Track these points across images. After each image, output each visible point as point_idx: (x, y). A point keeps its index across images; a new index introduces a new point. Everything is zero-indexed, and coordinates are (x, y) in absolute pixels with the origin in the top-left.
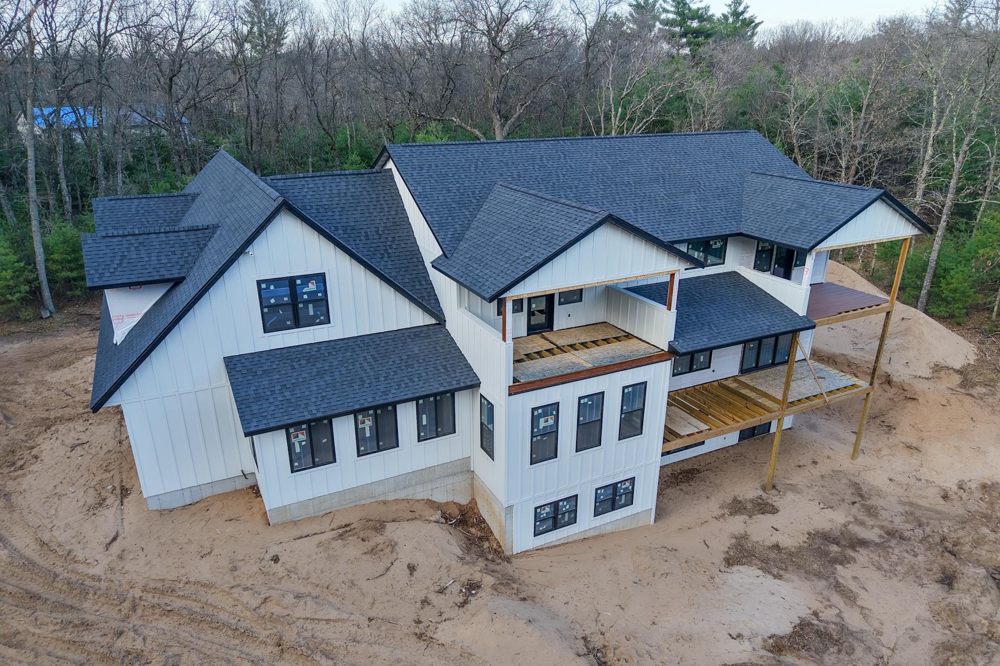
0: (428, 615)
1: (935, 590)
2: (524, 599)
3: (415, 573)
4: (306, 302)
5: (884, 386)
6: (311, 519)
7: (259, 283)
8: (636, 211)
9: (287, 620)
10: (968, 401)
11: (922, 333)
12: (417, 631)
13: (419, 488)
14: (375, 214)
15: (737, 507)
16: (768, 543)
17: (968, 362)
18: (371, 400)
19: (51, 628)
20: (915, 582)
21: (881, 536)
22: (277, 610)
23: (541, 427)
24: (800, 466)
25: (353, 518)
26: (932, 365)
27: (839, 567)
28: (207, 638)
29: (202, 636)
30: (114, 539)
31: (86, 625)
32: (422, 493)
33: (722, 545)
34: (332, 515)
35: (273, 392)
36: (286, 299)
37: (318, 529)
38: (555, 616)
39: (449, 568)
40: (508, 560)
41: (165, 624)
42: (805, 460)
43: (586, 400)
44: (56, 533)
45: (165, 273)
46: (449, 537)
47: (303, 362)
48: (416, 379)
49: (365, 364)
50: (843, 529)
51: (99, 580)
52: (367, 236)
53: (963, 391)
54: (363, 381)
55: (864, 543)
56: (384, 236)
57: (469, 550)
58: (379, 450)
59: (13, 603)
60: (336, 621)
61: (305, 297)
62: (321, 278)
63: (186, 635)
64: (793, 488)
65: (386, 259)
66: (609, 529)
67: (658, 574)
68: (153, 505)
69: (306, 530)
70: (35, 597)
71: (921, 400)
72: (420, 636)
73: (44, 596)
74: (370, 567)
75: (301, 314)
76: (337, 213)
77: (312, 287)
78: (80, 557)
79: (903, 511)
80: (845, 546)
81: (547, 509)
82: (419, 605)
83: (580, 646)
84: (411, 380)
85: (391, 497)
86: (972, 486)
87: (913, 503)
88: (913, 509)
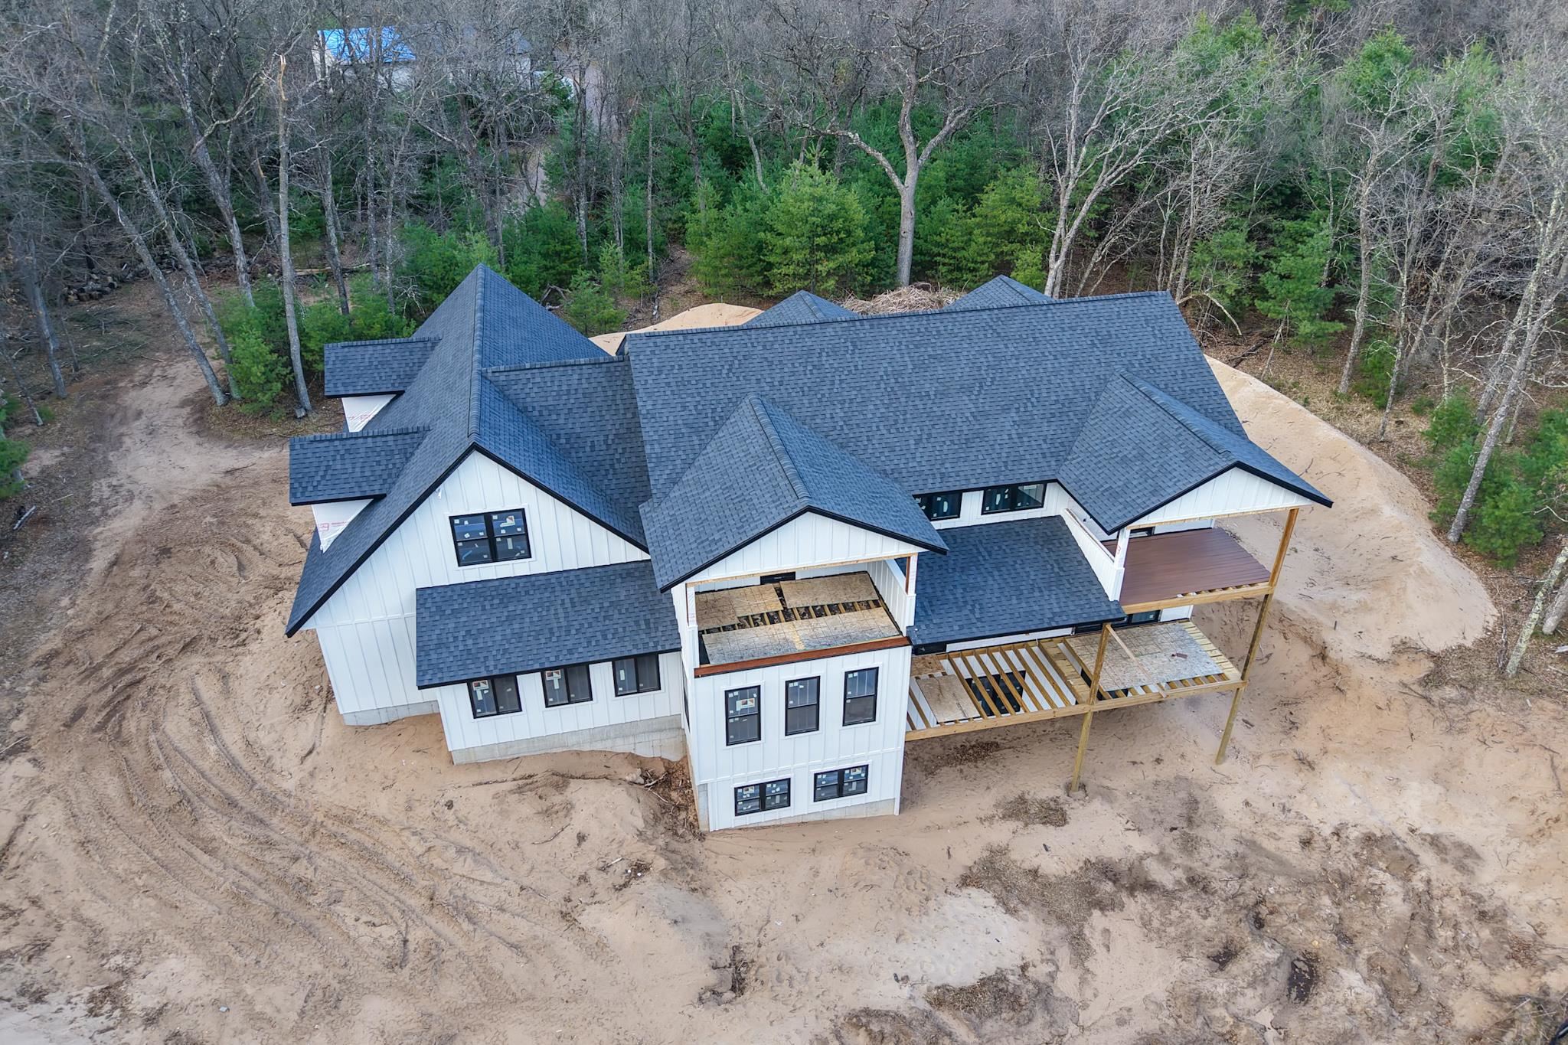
0: (581, 894)
1: (1198, 965)
2: (694, 890)
3: (584, 844)
4: (504, 537)
5: (1315, 660)
6: (496, 763)
7: (452, 519)
8: (918, 441)
9: (444, 874)
10: (1420, 706)
11: (1404, 589)
12: (564, 910)
13: (619, 742)
14: (607, 417)
15: (1018, 810)
16: (1027, 866)
17: (1461, 642)
18: (552, 659)
19: (241, 841)
20: (1179, 951)
21: (1178, 882)
22: (438, 862)
23: (738, 709)
24: (1134, 763)
25: (539, 769)
26: (1397, 641)
27: (1096, 913)
28: (371, 878)
29: (368, 874)
30: (310, 752)
31: (270, 844)
32: (623, 746)
33: (968, 855)
34: (518, 761)
35: (455, 638)
36: (481, 534)
37: (499, 776)
38: (716, 916)
39: (621, 843)
40: (702, 837)
41: (337, 855)
42: (1145, 754)
43: (796, 684)
44: (261, 734)
45: (367, 488)
46: (634, 805)
47: (496, 601)
48: (610, 636)
49: (560, 611)
50: (1136, 863)
51: (290, 796)
52: (592, 446)
53: (1420, 690)
54: (552, 633)
55: (1149, 886)
56: (614, 447)
57: (656, 819)
58: (570, 702)
59: (215, 806)
60: (489, 884)
61: (503, 532)
62: (520, 513)
63: (353, 870)
64: (1107, 795)
65: (610, 477)
66: (836, 815)
67: (862, 884)
68: (350, 721)
69: (487, 776)
70: (233, 803)
71: (1350, 694)
72: (564, 915)
73: (241, 804)
74: (539, 829)
75: (499, 548)
76: (563, 416)
77: (510, 522)
78: (277, 768)
79: (1233, 852)
80: (1123, 886)
81: (751, 790)
82: (575, 881)
83: (725, 958)
84: (605, 637)
85: (587, 748)
86: (1354, 834)
87: (1254, 843)
88: (1248, 852)
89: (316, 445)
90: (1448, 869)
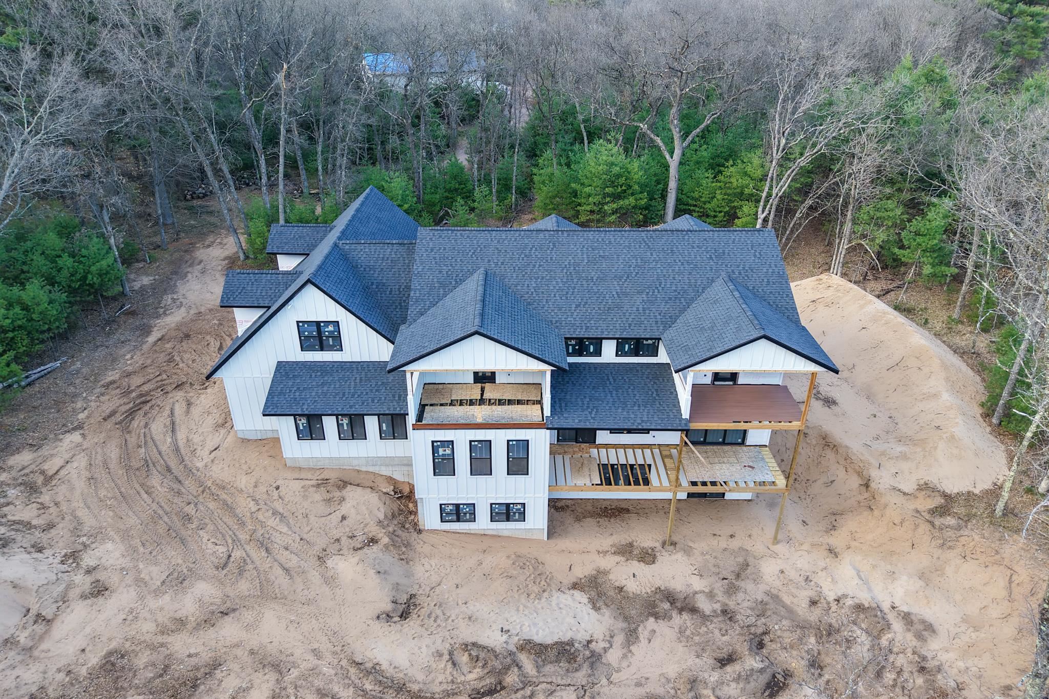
0: (333, 548)
1: (706, 663)
2: (402, 559)
3: (344, 521)
4: (327, 337)
5: (862, 488)
6: (310, 469)
7: (298, 322)
8: (577, 306)
9: (263, 524)
10: (924, 527)
11: (936, 448)
12: (321, 555)
13: (383, 468)
14: (403, 275)
15: (626, 551)
16: (617, 584)
17: (971, 489)
18: (340, 409)
19: (166, 490)
20: (697, 652)
21: (715, 611)
22: (261, 517)
23: (440, 454)
24: (715, 535)
25: (333, 476)
26: (922, 482)
27: (652, 620)
28: (225, 520)
29: (224, 519)
30: (216, 449)
31: (179, 493)
32: (386, 471)
33: (582, 571)
34: (322, 470)
35: (290, 391)
36: (315, 333)
37: (310, 477)
38: (409, 575)
39: (366, 525)
40: (420, 532)
41: (212, 505)
42: (726, 530)
43: (476, 443)
44: (195, 436)
45: (261, 302)
46: (381, 505)
47: (319, 374)
48: (376, 401)
49: (353, 383)
50: (691, 595)
51: (198, 471)
52: (391, 291)
53: (928, 516)
54: (344, 395)
55: (694, 610)
56: (403, 293)
57: (393, 516)
58: (353, 439)
59: (160, 470)
60: (285, 534)
61: (327, 333)
62: (336, 324)
63: (217, 515)
64: (688, 551)
65: (397, 310)
67: (505, 574)
68: (240, 435)
69: (303, 476)
70: (169, 469)
71: (876, 513)
72: (319, 558)
73: (173, 471)
74: (322, 508)
75: (325, 343)
76: (377, 272)
77: (331, 328)
78: (197, 455)
79: (760, 599)
80: (676, 607)
81: (451, 507)
82: (332, 541)
83: (404, 598)
84: (373, 401)
85: (364, 469)
86: (849, 602)
87: (777, 597)
88: (771, 601)
89: (240, 275)
90: (909, 636)
